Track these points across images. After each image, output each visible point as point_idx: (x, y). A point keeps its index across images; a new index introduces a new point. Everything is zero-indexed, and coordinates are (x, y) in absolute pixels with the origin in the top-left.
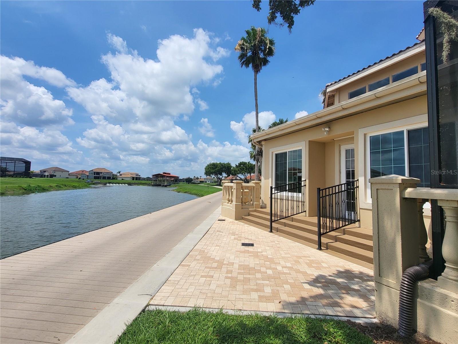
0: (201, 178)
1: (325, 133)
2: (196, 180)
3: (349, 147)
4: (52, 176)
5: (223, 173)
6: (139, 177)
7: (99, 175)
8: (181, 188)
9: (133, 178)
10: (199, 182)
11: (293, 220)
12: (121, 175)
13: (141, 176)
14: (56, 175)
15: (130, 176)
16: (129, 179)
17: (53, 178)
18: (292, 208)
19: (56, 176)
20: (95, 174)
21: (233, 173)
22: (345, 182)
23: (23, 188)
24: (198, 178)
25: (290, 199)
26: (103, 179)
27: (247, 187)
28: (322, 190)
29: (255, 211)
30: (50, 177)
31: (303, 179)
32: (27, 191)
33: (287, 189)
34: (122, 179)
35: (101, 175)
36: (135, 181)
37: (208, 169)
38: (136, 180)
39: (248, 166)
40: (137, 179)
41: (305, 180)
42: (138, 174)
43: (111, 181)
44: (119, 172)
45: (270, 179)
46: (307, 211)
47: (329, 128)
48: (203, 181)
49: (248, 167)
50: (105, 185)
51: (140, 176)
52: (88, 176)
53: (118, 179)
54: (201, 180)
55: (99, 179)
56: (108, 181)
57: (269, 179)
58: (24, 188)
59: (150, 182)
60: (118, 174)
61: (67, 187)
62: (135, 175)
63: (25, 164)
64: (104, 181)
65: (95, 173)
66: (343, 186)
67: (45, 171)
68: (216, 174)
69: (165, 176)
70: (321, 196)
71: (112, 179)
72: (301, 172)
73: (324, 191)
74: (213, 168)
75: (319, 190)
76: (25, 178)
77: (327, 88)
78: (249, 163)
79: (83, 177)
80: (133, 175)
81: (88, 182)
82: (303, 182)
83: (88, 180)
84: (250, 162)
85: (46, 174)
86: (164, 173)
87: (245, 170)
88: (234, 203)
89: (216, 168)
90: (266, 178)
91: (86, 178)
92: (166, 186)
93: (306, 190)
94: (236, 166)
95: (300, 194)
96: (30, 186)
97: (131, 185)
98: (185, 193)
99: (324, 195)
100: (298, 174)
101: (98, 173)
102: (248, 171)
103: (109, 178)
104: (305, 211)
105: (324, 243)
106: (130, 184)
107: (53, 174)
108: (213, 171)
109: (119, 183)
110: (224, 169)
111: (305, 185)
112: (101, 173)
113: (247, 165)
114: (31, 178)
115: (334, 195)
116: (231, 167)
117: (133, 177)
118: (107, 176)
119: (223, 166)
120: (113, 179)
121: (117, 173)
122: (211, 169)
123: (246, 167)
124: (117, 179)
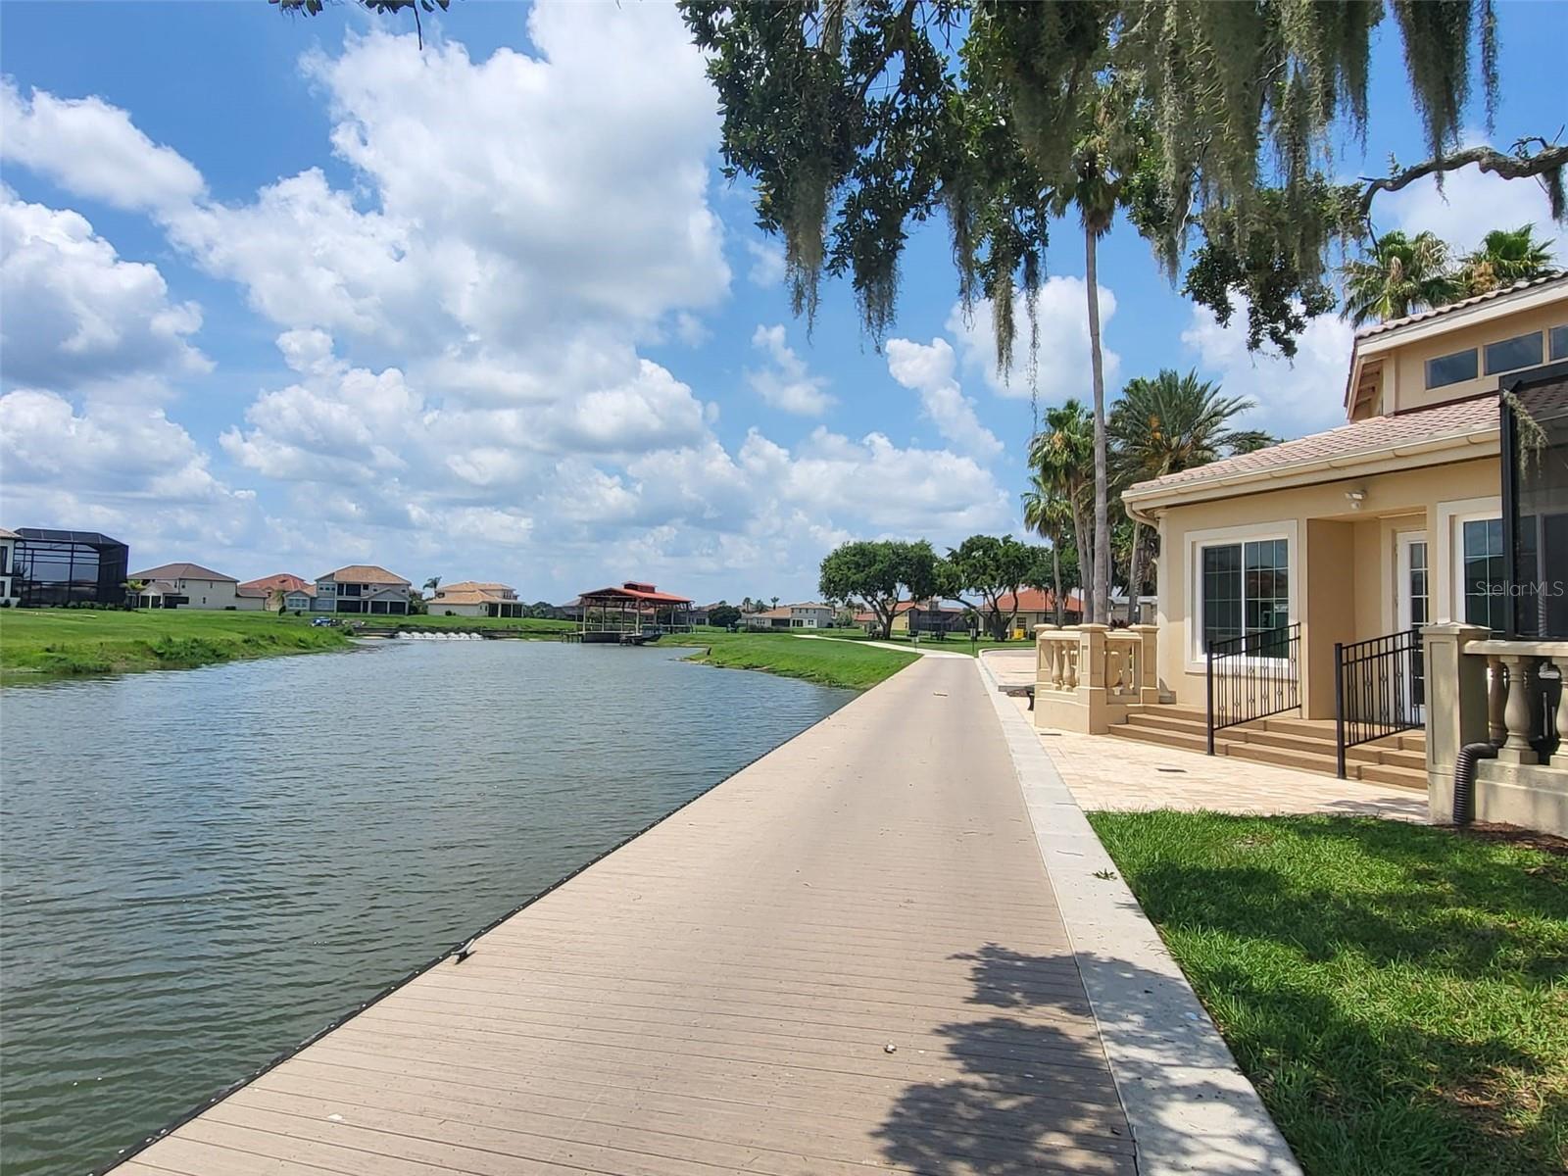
0: (778, 604)
1: (1354, 506)
2: (756, 615)
3: (1417, 537)
4: (172, 601)
5: (898, 585)
6: (514, 601)
7: (359, 595)
8: (723, 651)
9: (492, 609)
10: (768, 624)
11: (1266, 726)
12: (440, 595)
13: (519, 600)
14: (187, 598)
15: (478, 598)
16: (474, 612)
17: (175, 607)
18: (1265, 697)
19: (187, 603)
20: (340, 593)
21: (941, 586)
22: (1409, 629)
23: (150, 649)
24: (761, 608)
25: (1257, 674)
26: (372, 612)
27: (1120, 643)
28: (1347, 648)
29: (1145, 710)
30: (166, 607)
31: (1291, 622)
32: (168, 659)
33: (1244, 649)
34: (449, 613)
35: (365, 595)
36: (499, 622)
37: (839, 568)
38: (502, 616)
39: (1006, 554)
40: (507, 610)
41: (1299, 624)
42: (511, 591)
43: (407, 620)
44: (434, 584)
45: (1188, 621)
46: (1303, 706)
47: (1364, 492)
48: (788, 620)
49: (1003, 560)
50: (392, 637)
51: (516, 597)
52: (313, 599)
53: (431, 611)
54: (778, 615)
55: (359, 611)
56: (396, 620)
57: (1183, 620)
58: (155, 649)
59: (574, 624)
60: (429, 593)
61: (277, 645)
62: (500, 594)
63: (98, 555)
64: (381, 620)
65: (341, 586)
66: (1406, 636)
67: (146, 582)
68: (868, 590)
69: (633, 599)
70: (1344, 661)
71: (409, 614)
72: (1286, 602)
73: (1351, 649)
74: (857, 565)
75: (1339, 647)
76: (110, 609)
77: (1360, 342)
78: (1006, 540)
79: (295, 602)
80: (493, 593)
81: (319, 624)
82: (1291, 630)
83: (317, 617)
84: (1010, 536)
85: (151, 592)
86: (627, 586)
87: (994, 573)
88: (1085, 687)
89: (871, 564)
90: (1174, 616)
91: (308, 608)
92: (639, 642)
93: (1300, 649)
94: (953, 554)
95: (1285, 660)
96: (170, 640)
97: (495, 638)
98: (746, 668)
99: (1351, 659)
100: (1276, 607)
101: (354, 589)
102: (1006, 577)
103: (397, 608)
104: (1300, 706)
105: (1351, 768)
106: (489, 634)
107: (177, 591)
108: (860, 577)
109: (433, 630)
110: (902, 569)
111: (1299, 638)
112: (366, 587)
113: (1000, 552)
114: (128, 609)
115: (1375, 660)
116: (933, 558)
117: (490, 604)
118: (389, 598)
119: (898, 556)
120: (414, 610)
121: (426, 586)
122: (849, 569)
123: (995, 559)
124: (426, 613)
